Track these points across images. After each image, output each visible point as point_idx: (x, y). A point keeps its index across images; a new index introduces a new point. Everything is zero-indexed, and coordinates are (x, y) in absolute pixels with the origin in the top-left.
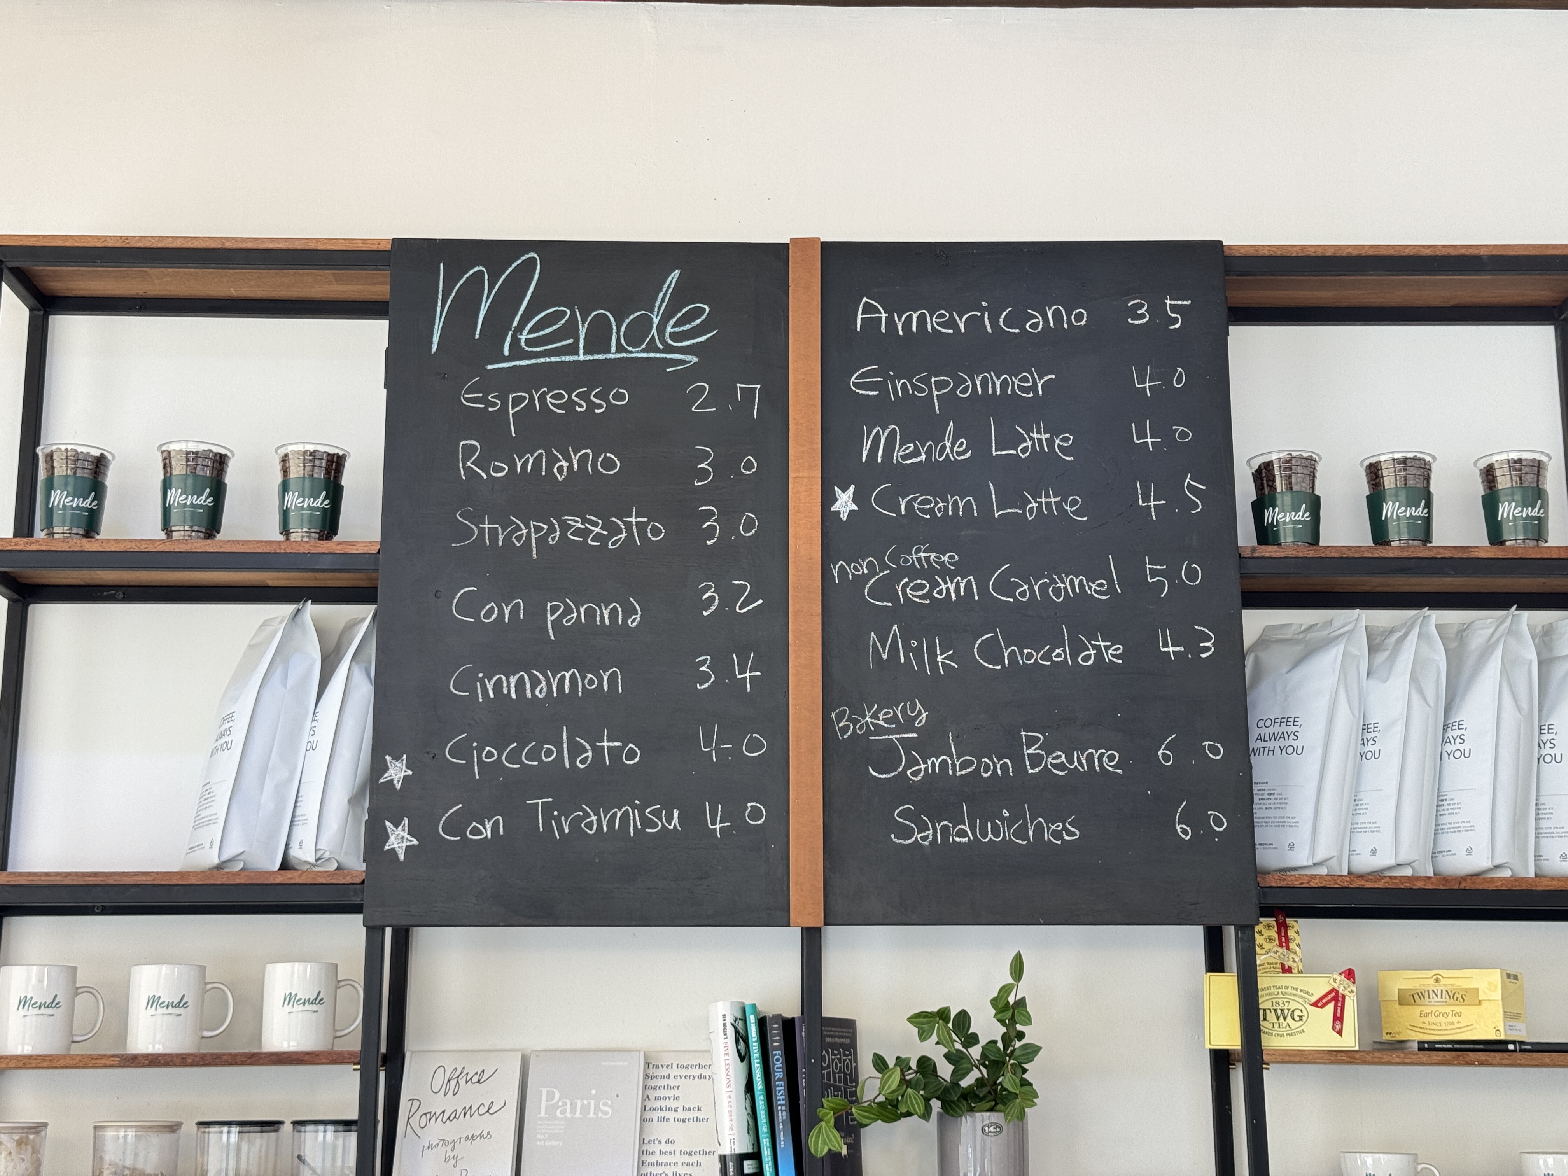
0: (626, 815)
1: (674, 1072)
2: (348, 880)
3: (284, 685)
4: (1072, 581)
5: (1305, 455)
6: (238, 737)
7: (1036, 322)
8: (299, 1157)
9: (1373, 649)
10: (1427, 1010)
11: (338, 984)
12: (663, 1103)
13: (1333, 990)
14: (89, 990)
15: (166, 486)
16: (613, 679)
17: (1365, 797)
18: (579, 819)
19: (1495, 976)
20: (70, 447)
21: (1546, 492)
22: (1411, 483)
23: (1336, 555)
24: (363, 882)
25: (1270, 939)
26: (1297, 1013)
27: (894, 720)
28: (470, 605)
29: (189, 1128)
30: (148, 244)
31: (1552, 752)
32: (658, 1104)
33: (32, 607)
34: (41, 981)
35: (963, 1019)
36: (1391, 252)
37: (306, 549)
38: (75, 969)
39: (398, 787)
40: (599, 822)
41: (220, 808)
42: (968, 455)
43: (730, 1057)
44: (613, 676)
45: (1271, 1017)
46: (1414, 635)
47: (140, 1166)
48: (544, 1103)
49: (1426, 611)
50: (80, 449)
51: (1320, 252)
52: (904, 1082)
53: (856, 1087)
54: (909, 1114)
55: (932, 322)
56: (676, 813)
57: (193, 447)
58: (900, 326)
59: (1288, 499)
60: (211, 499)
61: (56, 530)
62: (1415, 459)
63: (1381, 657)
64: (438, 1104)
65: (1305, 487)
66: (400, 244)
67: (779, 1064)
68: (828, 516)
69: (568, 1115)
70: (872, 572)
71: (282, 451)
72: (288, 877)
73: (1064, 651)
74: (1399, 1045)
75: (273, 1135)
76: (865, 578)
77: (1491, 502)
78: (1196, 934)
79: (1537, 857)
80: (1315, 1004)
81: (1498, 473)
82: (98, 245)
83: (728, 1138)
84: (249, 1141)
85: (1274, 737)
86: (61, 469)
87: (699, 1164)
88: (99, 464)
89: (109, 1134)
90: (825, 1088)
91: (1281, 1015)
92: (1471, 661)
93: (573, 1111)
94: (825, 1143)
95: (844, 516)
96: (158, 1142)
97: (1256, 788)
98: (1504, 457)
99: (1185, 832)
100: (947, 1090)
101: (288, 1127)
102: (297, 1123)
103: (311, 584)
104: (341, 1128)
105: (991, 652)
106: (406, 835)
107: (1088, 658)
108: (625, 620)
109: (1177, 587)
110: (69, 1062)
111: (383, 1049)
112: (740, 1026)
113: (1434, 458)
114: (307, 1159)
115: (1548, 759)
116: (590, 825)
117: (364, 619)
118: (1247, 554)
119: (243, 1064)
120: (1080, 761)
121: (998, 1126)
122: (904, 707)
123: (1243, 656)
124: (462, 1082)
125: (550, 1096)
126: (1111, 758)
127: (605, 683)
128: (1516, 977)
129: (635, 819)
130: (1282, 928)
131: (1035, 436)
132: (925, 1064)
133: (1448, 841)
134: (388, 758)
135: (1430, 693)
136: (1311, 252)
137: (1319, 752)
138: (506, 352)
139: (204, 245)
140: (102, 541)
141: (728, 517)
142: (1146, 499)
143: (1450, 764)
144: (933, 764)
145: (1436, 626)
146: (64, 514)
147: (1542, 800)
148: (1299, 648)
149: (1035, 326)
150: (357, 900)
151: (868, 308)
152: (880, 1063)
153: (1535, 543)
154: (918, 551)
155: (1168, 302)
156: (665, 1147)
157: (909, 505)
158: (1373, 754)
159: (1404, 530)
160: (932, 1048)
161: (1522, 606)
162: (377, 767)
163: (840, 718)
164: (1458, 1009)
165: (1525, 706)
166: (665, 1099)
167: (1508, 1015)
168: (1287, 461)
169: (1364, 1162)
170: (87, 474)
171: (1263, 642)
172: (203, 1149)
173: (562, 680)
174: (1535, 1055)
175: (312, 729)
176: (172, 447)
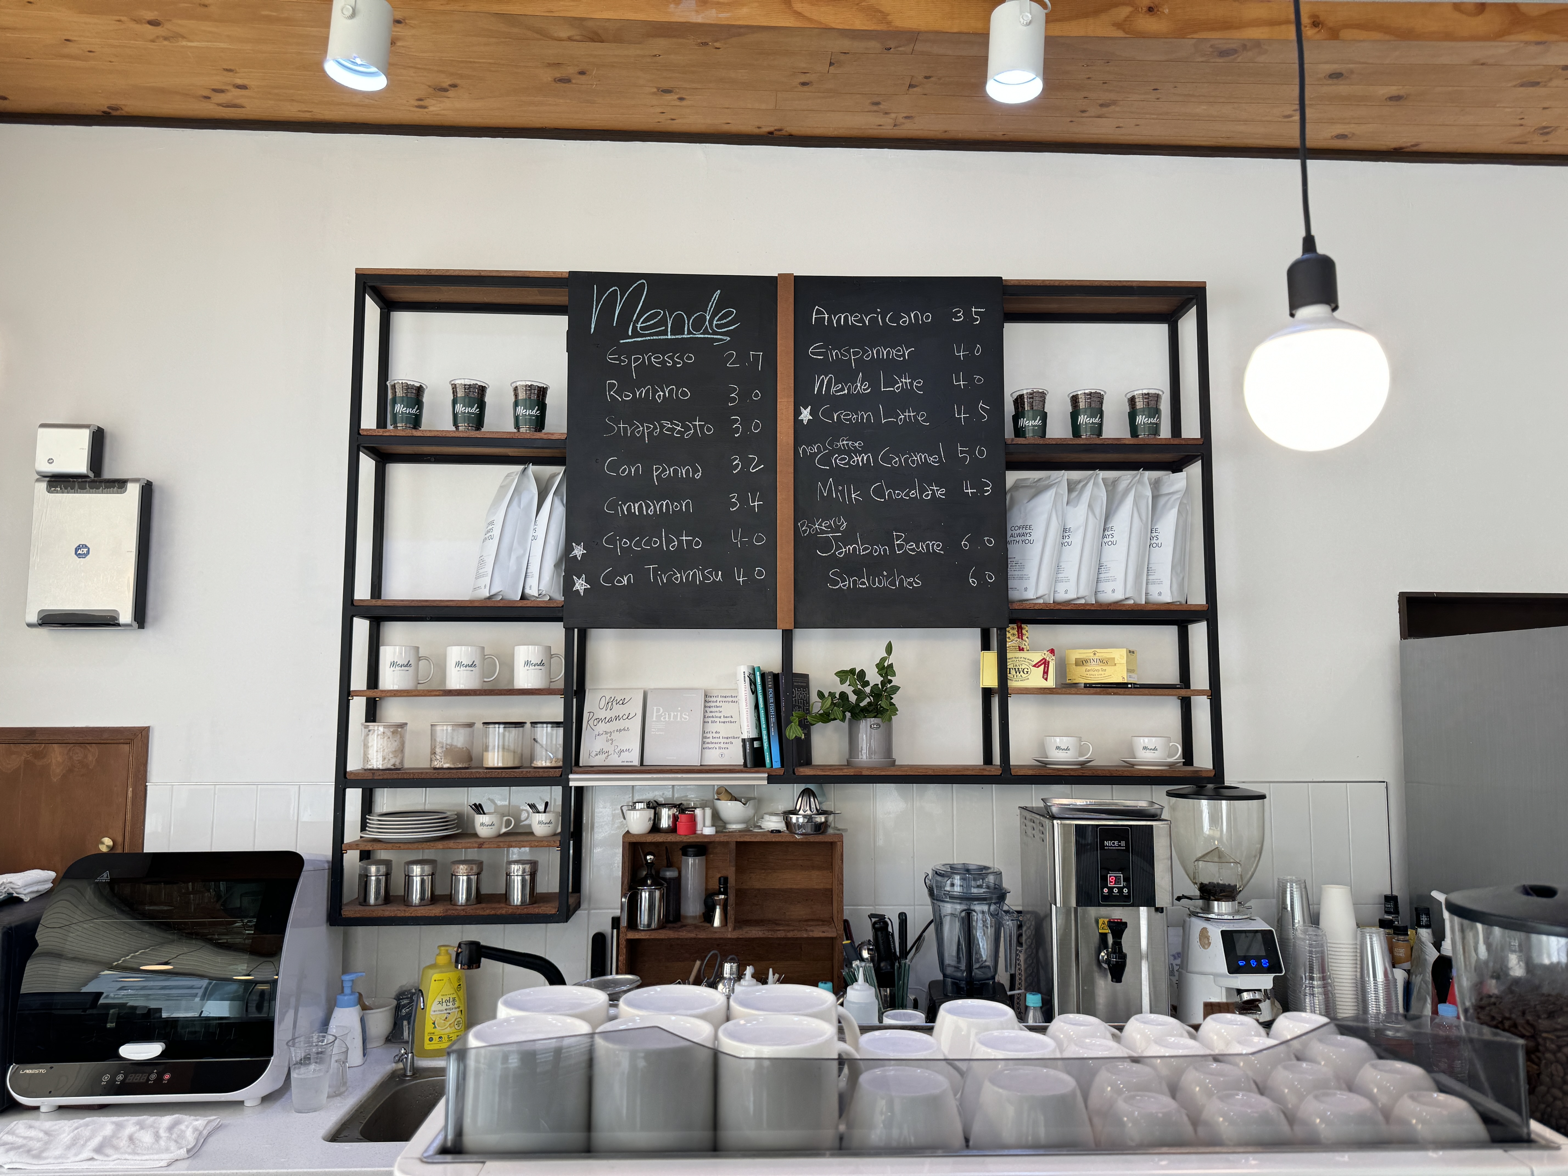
0: (695, 573)
1: (719, 699)
2: (555, 605)
3: (519, 506)
4: (920, 456)
5: (1040, 391)
6: (496, 532)
7: (905, 320)
8: (534, 739)
9: (1070, 490)
10: (1089, 668)
11: (551, 656)
12: (713, 714)
13: (1044, 659)
14: (426, 658)
15: (454, 402)
16: (687, 505)
17: (1063, 565)
18: (671, 576)
19: (1124, 652)
20: (404, 382)
21: (1160, 410)
22: (1093, 405)
23: (1054, 443)
24: (563, 606)
25: (1014, 635)
26: (1026, 670)
27: (830, 526)
28: (614, 467)
29: (479, 725)
30: (441, 274)
31: (1157, 542)
32: (711, 715)
33: (387, 465)
34: (401, 654)
35: (862, 673)
36: (1088, 284)
37: (528, 436)
38: (418, 648)
39: (579, 559)
40: (681, 577)
41: (489, 568)
42: (869, 390)
43: (747, 692)
44: (688, 504)
45: (1013, 672)
46: (1092, 481)
47: (455, 743)
48: (655, 714)
49: (1097, 471)
50: (409, 383)
51: (1052, 284)
52: (833, 704)
53: (809, 706)
54: (835, 719)
55: (851, 319)
56: (720, 573)
57: (468, 382)
58: (835, 322)
59: (1031, 414)
60: (478, 410)
61: (398, 425)
62: (1096, 393)
63: (1074, 494)
64: (602, 714)
65: (1040, 408)
66: (572, 274)
67: (771, 695)
68: (797, 422)
69: (667, 719)
70: (819, 451)
71: (514, 385)
72: (524, 603)
73: (916, 492)
74: (1075, 685)
75: (521, 729)
76: (816, 454)
77: (1132, 416)
78: (977, 632)
79: (1147, 594)
80: (1034, 666)
81: (1137, 400)
82: (415, 274)
83: (746, 731)
84: (509, 731)
85: (1019, 535)
86: (399, 393)
87: (732, 743)
88: (420, 390)
89: (438, 728)
90: (794, 706)
91: (1018, 671)
92: (1118, 497)
93: (669, 717)
94: (793, 733)
95: (805, 422)
96: (463, 732)
97: (1009, 560)
98: (1140, 392)
99: (974, 582)
100: (853, 707)
101: (528, 725)
102: (534, 724)
103: (532, 455)
104: (555, 725)
105: (879, 492)
106: (584, 583)
107: (928, 495)
108: (693, 475)
109: (974, 459)
110: (417, 693)
111: (575, 688)
112: (752, 678)
113: (1105, 392)
114: (539, 740)
115: (1155, 545)
116: (677, 579)
117: (559, 474)
118: (1009, 442)
119: (505, 695)
120: (922, 547)
121: (878, 724)
122: (835, 520)
123: (1005, 493)
124: (614, 703)
125: (658, 711)
126: (938, 546)
127: (684, 507)
128: (1133, 652)
129: (699, 576)
130: (1020, 629)
131: (904, 380)
132: (843, 695)
133: (1103, 586)
134: (574, 544)
135: (1097, 511)
136: (1047, 283)
137: (1041, 543)
138: (630, 334)
139: (470, 274)
140: (423, 431)
141: (746, 423)
142: (959, 414)
143: (1106, 548)
144: (849, 548)
145: (1103, 479)
146: (402, 417)
147: (1150, 566)
148: (1033, 490)
149: (904, 322)
150: (560, 615)
151: (818, 313)
152: (821, 695)
153: (1153, 436)
154: (843, 440)
155: (973, 310)
156: (715, 735)
157: (838, 416)
158: (1068, 543)
159: (1089, 429)
160: (847, 689)
161: (1146, 469)
162: (568, 549)
163: (802, 526)
164: (1104, 668)
165: (1144, 518)
166: (715, 712)
167: (1129, 671)
168: (1031, 394)
169: (1055, 741)
170: (413, 396)
171: (1016, 486)
172: (486, 735)
173: (662, 505)
174: (1141, 690)
175: (535, 529)
176: (457, 382)
